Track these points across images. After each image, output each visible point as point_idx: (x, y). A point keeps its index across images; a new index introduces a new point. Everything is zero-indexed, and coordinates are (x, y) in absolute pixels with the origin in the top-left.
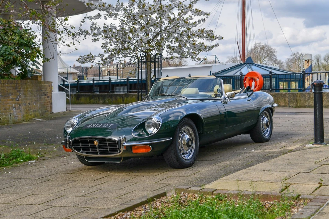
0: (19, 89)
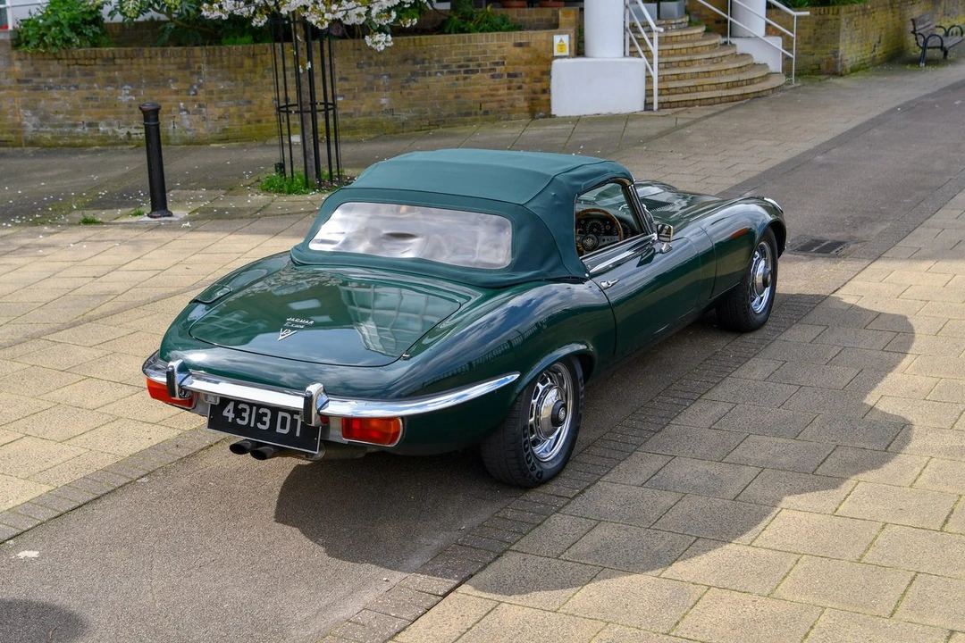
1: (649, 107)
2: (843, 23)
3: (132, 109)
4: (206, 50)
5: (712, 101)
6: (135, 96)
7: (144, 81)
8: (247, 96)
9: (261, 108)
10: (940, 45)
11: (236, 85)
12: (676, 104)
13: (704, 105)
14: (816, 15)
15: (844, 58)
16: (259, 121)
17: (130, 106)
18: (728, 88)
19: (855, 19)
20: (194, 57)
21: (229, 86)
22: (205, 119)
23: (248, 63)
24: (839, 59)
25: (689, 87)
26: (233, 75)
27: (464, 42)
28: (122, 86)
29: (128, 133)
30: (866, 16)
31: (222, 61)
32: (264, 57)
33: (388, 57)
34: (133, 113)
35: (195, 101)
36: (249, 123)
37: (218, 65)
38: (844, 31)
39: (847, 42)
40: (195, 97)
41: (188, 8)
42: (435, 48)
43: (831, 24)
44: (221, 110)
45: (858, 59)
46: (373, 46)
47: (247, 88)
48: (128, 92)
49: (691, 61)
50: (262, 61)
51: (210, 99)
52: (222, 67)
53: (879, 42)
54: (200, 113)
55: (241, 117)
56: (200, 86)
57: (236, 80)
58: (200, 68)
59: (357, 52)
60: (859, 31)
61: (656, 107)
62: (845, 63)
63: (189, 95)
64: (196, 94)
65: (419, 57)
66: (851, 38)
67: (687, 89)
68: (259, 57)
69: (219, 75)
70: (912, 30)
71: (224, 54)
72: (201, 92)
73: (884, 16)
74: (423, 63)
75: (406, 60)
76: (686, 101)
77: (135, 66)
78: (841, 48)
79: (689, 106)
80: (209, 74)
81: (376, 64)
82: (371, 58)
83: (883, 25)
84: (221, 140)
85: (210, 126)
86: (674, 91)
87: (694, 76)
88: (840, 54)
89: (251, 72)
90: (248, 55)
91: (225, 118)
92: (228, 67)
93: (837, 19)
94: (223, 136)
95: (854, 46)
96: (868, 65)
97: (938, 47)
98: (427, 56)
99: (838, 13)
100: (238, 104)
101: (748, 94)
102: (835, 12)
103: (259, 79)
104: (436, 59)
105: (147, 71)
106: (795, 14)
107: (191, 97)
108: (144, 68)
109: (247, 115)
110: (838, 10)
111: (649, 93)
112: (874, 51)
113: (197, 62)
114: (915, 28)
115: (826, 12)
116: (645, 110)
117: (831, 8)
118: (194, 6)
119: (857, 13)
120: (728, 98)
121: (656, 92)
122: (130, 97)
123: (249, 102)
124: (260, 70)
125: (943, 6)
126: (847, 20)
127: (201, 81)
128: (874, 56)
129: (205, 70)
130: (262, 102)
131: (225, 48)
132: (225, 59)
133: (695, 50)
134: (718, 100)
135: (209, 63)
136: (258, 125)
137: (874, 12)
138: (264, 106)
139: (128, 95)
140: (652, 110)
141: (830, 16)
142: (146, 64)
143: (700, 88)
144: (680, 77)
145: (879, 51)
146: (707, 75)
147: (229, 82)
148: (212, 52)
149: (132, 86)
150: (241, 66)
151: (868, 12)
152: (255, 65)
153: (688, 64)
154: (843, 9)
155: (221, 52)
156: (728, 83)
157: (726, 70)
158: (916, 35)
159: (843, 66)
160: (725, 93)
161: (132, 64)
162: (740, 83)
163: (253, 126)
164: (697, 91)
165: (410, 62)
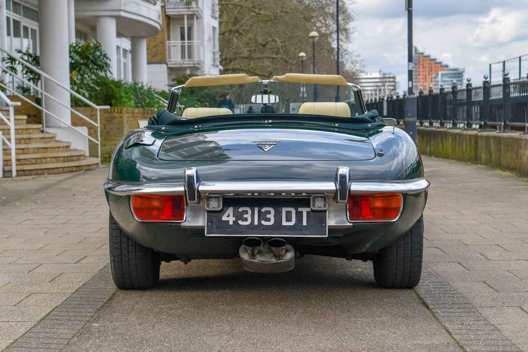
1: (7, 174)
2: (125, 120)
5: (56, 171)
12: (29, 172)
13: (51, 174)
18: (64, 162)
25: (36, 159)
43: (117, 121)
49: (30, 139)
61: (14, 174)
67: (34, 161)
76: (37, 170)
79: (40, 175)
86: (23, 162)
87: (36, 151)
93: (121, 117)
99: (121, 113)
101: (82, 166)
102: (119, 111)
110: (121, 109)
111: (7, 162)
115: (113, 111)
116: (4, 177)
120: (69, 169)
121: (14, 162)
133: (28, 131)
134: (61, 170)
140: (11, 177)
141: (115, 115)
143: (44, 161)
144: (25, 151)
146: (45, 150)
153: (27, 141)
156: (64, 157)
157: (58, 147)
160: (66, 164)
162: (72, 158)
164: (42, 163)
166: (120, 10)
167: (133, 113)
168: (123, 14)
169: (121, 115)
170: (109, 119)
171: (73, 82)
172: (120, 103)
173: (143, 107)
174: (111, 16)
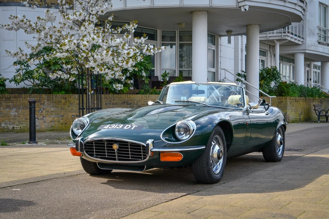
0: (43, 103)
3: (15, 118)
4: (48, 95)
6: (17, 112)
7: (21, 107)
8: (62, 114)
9: (67, 119)
10: (325, 115)
11: (58, 109)
14: (278, 99)
15: (289, 116)
16: (66, 124)
17: (15, 116)
19: (293, 102)
20: (42, 98)
21: (55, 109)
22: (45, 122)
23: (63, 101)
24: (287, 116)
26: (57, 105)
27: (146, 97)
28: (13, 108)
29: (13, 127)
30: (296, 102)
31: (53, 100)
32: (70, 99)
33: (117, 101)
34: (16, 119)
35: (41, 115)
36: (62, 124)
37: (51, 101)
38: (289, 106)
39: (290, 111)
40: (41, 113)
41: (41, 79)
42: (135, 99)
44: (51, 118)
45: (294, 118)
46: (116, 88)
47: (62, 111)
48: (14, 111)
50: (69, 101)
51: (48, 114)
52: (53, 102)
53: (302, 113)
54: (43, 119)
55: (59, 122)
56: (44, 109)
57: (58, 107)
58: (44, 102)
59: (106, 99)
60: (294, 107)
62: (290, 118)
63: (39, 112)
64: (42, 112)
65: (129, 102)
66: (291, 109)
68: (67, 99)
69: (52, 105)
70: (314, 109)
71: (54, 97)
72: (44, 111)
73: (303, 104)
74: (131, 104)
75: (124, 103)
77: (18, 101)
78: (288, 112)
80: (48, 104)
81: (113, 104)
82: (110, 101)
83: (303, 107)
84: (51, 130)
85: (47, 125)
88: (288, 114)
89: (64, 104)
90: (64, 98)
91: (53, 122)
92: (55, 102)
94: (52, 129)
95: (292, 113)
96: (298, 121)
97: (324, 116)
98: (131, 102)
99: (286, 99)
100: (58, 117)
102: (285, 98)
103: (67, 107)
104: (136, 103)
105: (23, 103)
106: (271, 97)
107: (40, 113)
108: (22, 102)
109: (61, 121)
112: (300, 116)
113: (43, 100)
114: (315, 108)
117: (283, 97)
118: (44, 78)
119: (293, 100)
122: (15, 113)
123: (63, 116)
124: (67, 104)
125: (324, 105)
126: (290, 102)
127: (44, 107)
128: (300, 118)
129: (46, 102)
130: (68, 116)
131: (55, 95)
132: (54, 99)
135: (48, 100)
136: (66, 125)
137: (299, 101)
138: (68, 118)
139: (14, 112)
142: (23, 100)
145: (302, 117)
147: (55, 108)
148: (49, 96)
149: (16, 109)
150: (60, 102)
151: (297, 101)
152: (66, 102)
154: (288, 98)
155: (53, 96)
158: (315, 111)
159: (289, 119)
161: (17, 100)
163: (63, 125)
165: (126, 104)
166: (306, 50)
167: (296, 100)
168: (307, 51)
169: (286, 100)
170: (280, 102)
171: (261, 85)
172: (288, 95)
173: (305, 96)
174: (302, 53)
